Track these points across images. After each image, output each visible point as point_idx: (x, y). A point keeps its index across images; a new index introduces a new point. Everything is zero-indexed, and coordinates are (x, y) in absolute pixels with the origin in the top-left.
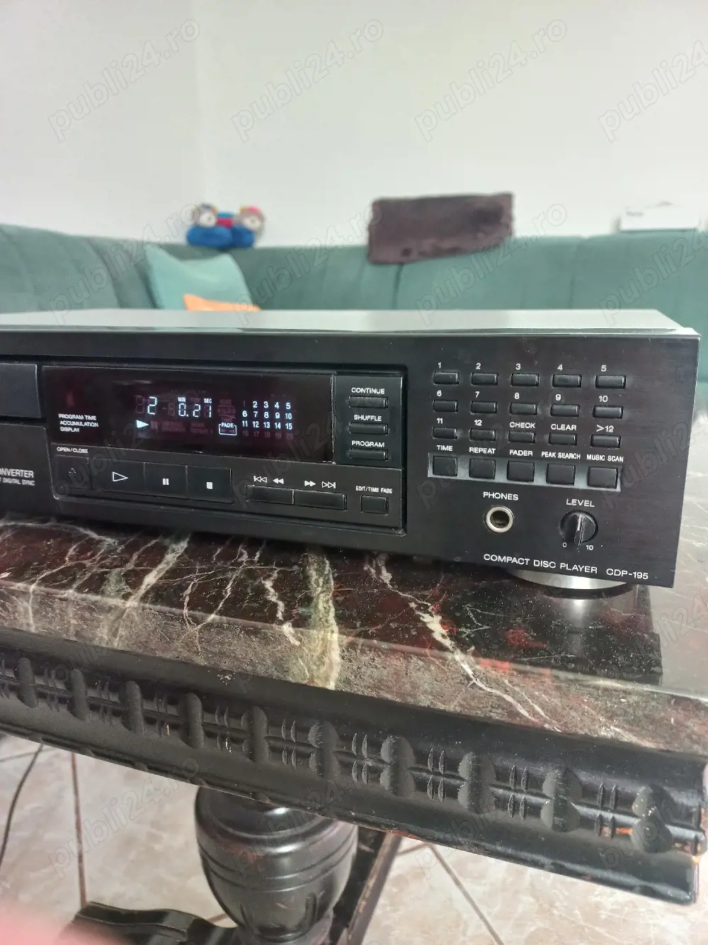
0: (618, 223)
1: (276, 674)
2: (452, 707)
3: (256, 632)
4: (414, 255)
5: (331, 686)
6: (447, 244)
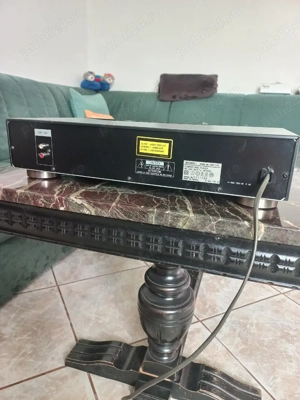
0: (259, 90)
4: (177, 98)
6: (190, 95)
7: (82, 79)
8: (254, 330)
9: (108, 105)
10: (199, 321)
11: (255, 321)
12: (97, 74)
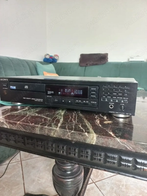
0: (129, 59)
1: (84, 141)
2: (116, 147)
3: (81, 134)
4: (88, 65)
5: (94, 144)
6: (95, 63)
7: (44, 58)
8: (124, 189)
9: (56, 69)
10: (93, 182)
11: (125, 183)
12: (51, 55)
